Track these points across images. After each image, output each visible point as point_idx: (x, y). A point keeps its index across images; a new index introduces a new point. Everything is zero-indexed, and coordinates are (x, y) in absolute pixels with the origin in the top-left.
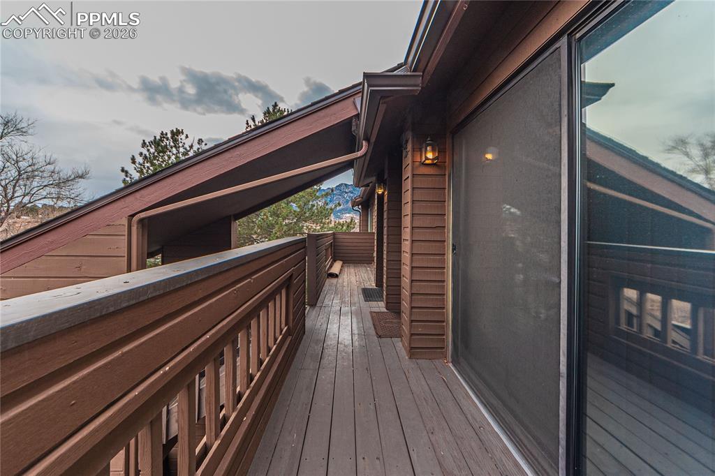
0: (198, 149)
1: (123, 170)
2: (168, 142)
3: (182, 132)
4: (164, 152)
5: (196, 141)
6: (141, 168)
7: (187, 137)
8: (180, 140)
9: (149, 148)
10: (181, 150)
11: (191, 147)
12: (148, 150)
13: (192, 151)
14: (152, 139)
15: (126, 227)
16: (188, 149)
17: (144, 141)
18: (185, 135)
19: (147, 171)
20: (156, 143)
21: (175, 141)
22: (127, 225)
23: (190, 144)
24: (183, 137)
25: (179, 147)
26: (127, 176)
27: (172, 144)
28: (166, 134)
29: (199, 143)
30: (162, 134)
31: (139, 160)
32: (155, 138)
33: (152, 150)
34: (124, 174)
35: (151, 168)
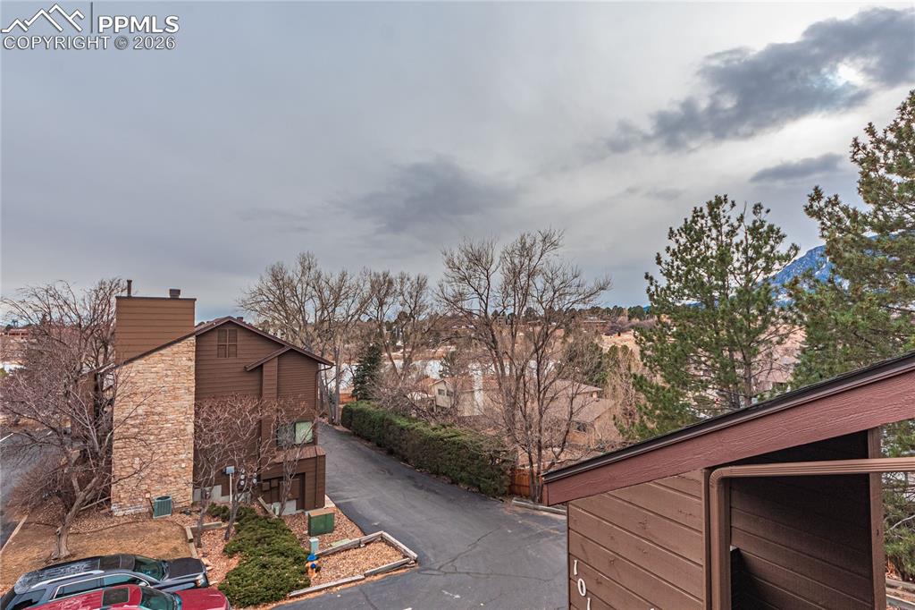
0: (755, 222)
1: (647, 277)
2: (703, 222)
3: (725, 199)
4: (699, 240)
5: (750, 209)
6: (668, 270)
7: (733, 205)
8: (721, 213)
9: (678, 237)
10: (725, 229)
11: (741, 219)
12: (677, 241)
13: (742, 227)
14: (682, 224)
15: (703, 485)
16: (736, 224)
17: (671, 229)
18: (730, 203)
19: (678, 273)
20: (687, 229)
21: (715, 217)
22: (703, 482)
23: (739, 216)
24: (727, 207)
25: (721, 225)
26: (651, 284)
27: (710, 223)
28: (701, 210)
29: (754, 213)
30: (695, 212)
31: (667, 257)
32: (686, 222)
33: (683, 240)
34: (648, 281)
35: (683, 268)
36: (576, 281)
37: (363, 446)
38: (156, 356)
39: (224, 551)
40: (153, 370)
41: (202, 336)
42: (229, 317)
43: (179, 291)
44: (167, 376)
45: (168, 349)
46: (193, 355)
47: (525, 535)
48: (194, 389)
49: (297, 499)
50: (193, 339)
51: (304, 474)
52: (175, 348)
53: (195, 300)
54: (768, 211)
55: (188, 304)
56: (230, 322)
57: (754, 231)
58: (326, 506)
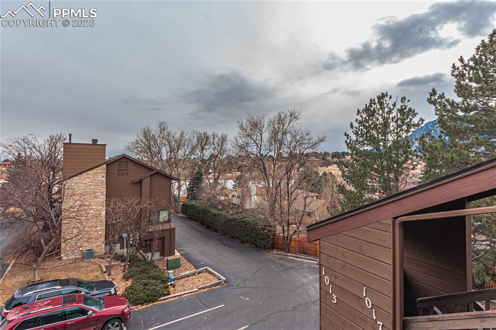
0: (402, 106)
1: (345, 135)
2: (375, 106)
3: (387, 95)
4: (373, 115)
5: (399, 100)
6: (357, 131)
7: (391, 97)
8: (385, 102)
9: (362, 114)
10: (386, 110)
11: (394, 105)
12: (361, 116)
13: (395, 109)
14: (364, 107)
16: (392, 107)
17: (358, 109)
18: (389, 96)
19: (361, 132)
20: (367, 110)
21: (381, 104)
22: (392, 225)
23: (393, 103)
24: (387, 98)
25: (384, 108)
26: (348, 138)
27: (378, 107)
28: (374, 100)
29: (402, 102)
30: (371, 101)
31: (356, 125)
32: (366, 106)
33: (364, 116)
34: (346, 137)
35: (364, 130)
36: (308, 137)
37: (193, 224)
38: (85, 175)
39: (123, 277)
40: (83, 182)
41: (109, 164)
42: (124, 155)
43: (97, 141)
44: (91, 185)
45: (92, 171)
46: (104, 175)
47: (281, 269)
48: (105, 193)
49: (160, 251)
50: (105, 166)
51: (164, 238)
52: (95, 171)
53: (106, 145)
54: (409, 101)
55: (102, 147)
56: (124, 157)
57: (401, 111)
58: (176, 255)
